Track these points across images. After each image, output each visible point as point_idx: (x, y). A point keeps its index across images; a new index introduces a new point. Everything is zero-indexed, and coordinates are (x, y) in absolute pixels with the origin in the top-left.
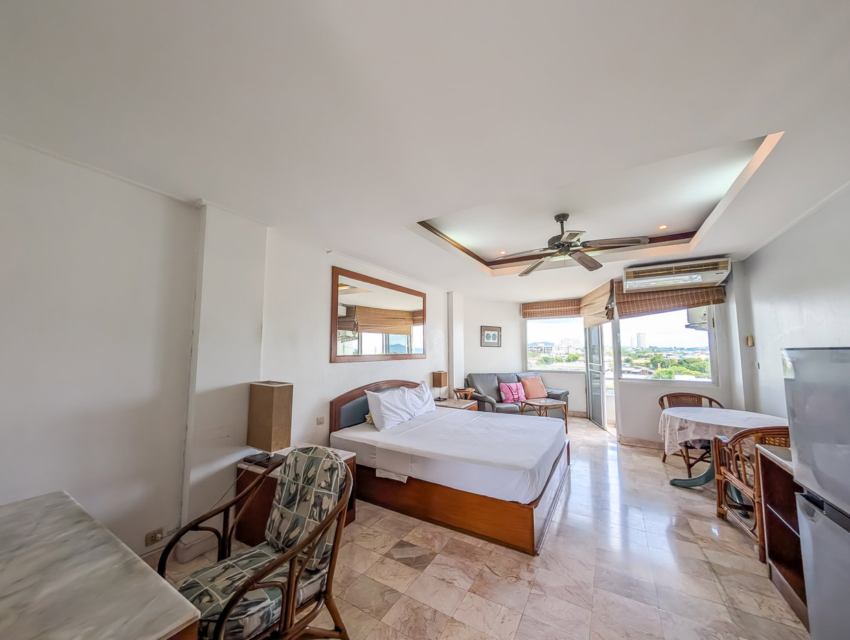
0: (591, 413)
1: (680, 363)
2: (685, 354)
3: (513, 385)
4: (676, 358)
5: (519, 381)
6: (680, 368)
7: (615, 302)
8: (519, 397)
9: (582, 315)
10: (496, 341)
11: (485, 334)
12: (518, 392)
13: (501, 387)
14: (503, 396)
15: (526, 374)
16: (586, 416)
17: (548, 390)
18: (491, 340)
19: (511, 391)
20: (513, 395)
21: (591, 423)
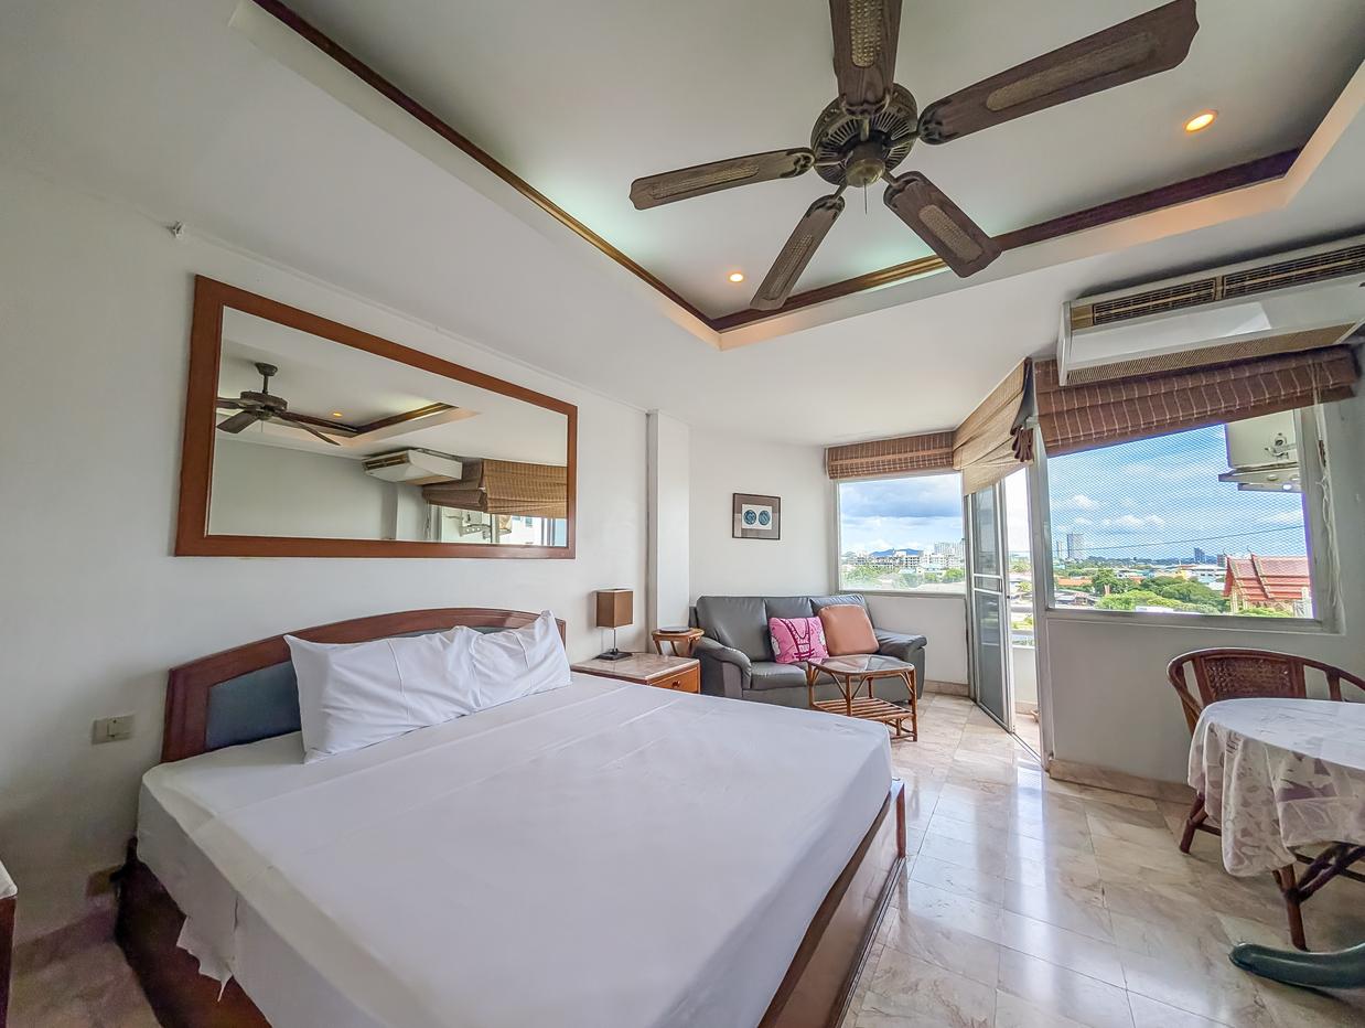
0: (978, 684)
1: (1145, 586)
2: (1152, 570)
3: (799, 623)
4: (1136, 575)
5: (816, 614)
6: (1146, 593)
7: (1036, 414)
8: (810, 651)
9: (957, 468)
10: (769, 526)
11: (744, 512)
12: (809, 639)
13: (771, 627)
14: (775, 646)
15: (834, 599)
16: (967, 694)
17: (880, 633)
18: (757, 525)
19: (793, 636)
20: (797, 645)
21: (977, 712)
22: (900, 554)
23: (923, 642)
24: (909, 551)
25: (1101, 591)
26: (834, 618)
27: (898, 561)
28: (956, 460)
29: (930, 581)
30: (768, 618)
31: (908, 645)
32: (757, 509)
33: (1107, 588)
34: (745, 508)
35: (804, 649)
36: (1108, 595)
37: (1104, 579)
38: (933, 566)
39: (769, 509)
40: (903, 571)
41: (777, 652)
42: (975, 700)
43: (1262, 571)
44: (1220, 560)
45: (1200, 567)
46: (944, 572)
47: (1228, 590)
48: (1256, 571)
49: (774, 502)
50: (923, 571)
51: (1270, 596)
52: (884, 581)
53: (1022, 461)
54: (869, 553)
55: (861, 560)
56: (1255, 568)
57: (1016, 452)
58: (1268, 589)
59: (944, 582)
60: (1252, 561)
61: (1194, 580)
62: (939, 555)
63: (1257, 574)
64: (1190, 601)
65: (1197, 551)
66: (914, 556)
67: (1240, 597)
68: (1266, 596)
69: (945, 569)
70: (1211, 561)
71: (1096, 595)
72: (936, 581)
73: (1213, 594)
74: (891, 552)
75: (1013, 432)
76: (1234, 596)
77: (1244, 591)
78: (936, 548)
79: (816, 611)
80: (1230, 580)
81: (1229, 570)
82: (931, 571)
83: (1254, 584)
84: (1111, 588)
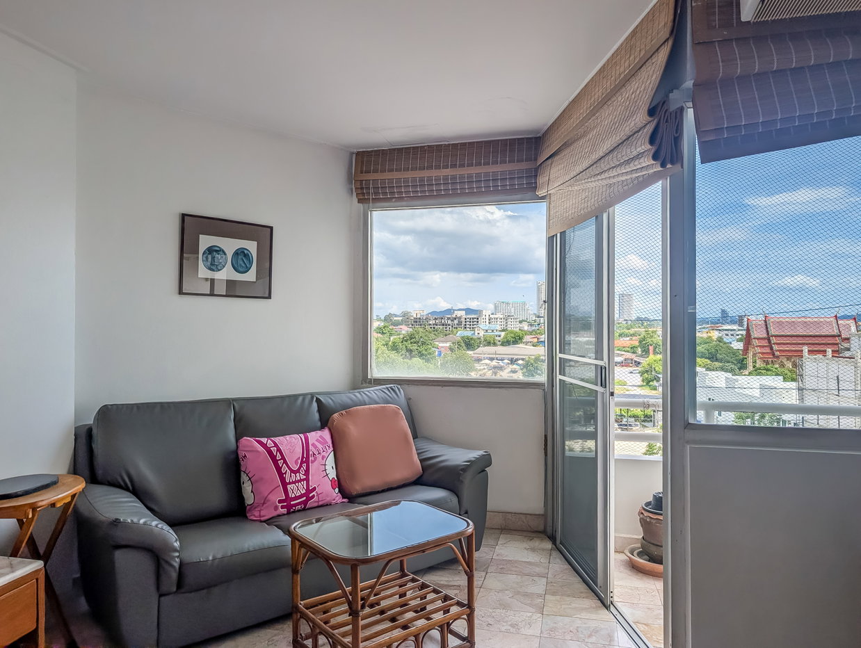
3: (292, 444)
7: (689, 84)
8: (309, 491)
9: (541, 193)
10: (251, 276)
11: (201, 250)
12: (307, 472)
13: (241, 454)
14: (247, 488)
15: (357, 395)
16: (541, 528)
17: (425, 446)
18: (226, 273)
19: (279, 469)
20: (285, 484)
21: (558, 566)
22: (459, 314)
23: (486, 461)
24: (468, 311)
25: (646, 352)
26: (353, 430)
27: (456, 322)
28: (542, 180)
29: (489, 344)
30: (238, 438)
31: (465, 469)
32: (230, 246)
33: (651, 348)
34: (205, 242)
35: (296, 490)
36: (652, 356)
37: (649, 340)
38: (492, 326)
39: (252, 247)
40: (461, 333)
41: (249, 498)
42: (552, 538)
43: (773, 331)
44: (740, 321)
45: (725, 327)
46: (503, 334)
47: (746, 350)
48: (767, 331)
49: (263, 234)
50: (482, 333)
51: (777, 353)
52: (441, 345)
53: (663, 165)
54: (425, 313)
55: (417, 321)
56: (767, 328)
57: (653, 149)
58: (775, 347)
59: (503, 344)
60: (765, 321)
61: (720, 340)
62: (499, 315)
63: (768, 334)
64: (717, 360)
65: (723, 311)
66: (474, 316)
67: (754, 355)
68: (774, 355)
69: (503, 331)
70: (733, 322)
71: (641, 356)
72: (495, 344)
73: (734, 353)
74: (450, 311)
75: (652, 112)
76: (750, 355)
77: (758, 350)
78: (496, 307)
79: (325, 419)
80: (747, 340)
81: (748, 330)
82: (490, 333)
83: (765, 343)
84: (654, 350)
